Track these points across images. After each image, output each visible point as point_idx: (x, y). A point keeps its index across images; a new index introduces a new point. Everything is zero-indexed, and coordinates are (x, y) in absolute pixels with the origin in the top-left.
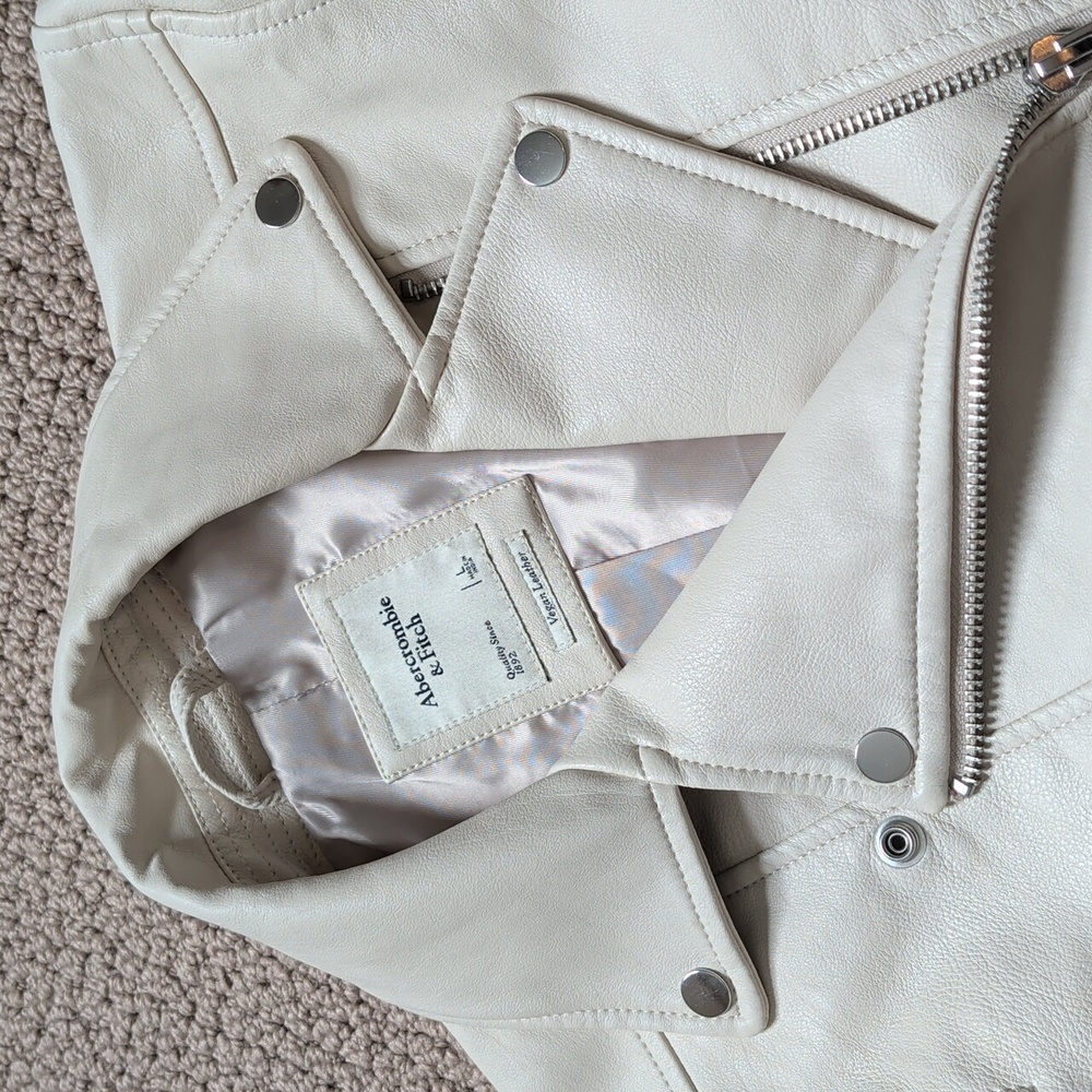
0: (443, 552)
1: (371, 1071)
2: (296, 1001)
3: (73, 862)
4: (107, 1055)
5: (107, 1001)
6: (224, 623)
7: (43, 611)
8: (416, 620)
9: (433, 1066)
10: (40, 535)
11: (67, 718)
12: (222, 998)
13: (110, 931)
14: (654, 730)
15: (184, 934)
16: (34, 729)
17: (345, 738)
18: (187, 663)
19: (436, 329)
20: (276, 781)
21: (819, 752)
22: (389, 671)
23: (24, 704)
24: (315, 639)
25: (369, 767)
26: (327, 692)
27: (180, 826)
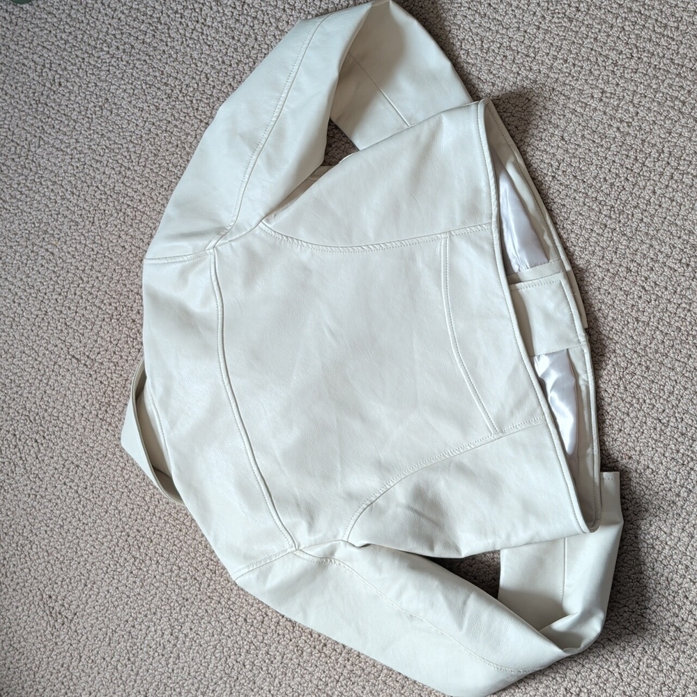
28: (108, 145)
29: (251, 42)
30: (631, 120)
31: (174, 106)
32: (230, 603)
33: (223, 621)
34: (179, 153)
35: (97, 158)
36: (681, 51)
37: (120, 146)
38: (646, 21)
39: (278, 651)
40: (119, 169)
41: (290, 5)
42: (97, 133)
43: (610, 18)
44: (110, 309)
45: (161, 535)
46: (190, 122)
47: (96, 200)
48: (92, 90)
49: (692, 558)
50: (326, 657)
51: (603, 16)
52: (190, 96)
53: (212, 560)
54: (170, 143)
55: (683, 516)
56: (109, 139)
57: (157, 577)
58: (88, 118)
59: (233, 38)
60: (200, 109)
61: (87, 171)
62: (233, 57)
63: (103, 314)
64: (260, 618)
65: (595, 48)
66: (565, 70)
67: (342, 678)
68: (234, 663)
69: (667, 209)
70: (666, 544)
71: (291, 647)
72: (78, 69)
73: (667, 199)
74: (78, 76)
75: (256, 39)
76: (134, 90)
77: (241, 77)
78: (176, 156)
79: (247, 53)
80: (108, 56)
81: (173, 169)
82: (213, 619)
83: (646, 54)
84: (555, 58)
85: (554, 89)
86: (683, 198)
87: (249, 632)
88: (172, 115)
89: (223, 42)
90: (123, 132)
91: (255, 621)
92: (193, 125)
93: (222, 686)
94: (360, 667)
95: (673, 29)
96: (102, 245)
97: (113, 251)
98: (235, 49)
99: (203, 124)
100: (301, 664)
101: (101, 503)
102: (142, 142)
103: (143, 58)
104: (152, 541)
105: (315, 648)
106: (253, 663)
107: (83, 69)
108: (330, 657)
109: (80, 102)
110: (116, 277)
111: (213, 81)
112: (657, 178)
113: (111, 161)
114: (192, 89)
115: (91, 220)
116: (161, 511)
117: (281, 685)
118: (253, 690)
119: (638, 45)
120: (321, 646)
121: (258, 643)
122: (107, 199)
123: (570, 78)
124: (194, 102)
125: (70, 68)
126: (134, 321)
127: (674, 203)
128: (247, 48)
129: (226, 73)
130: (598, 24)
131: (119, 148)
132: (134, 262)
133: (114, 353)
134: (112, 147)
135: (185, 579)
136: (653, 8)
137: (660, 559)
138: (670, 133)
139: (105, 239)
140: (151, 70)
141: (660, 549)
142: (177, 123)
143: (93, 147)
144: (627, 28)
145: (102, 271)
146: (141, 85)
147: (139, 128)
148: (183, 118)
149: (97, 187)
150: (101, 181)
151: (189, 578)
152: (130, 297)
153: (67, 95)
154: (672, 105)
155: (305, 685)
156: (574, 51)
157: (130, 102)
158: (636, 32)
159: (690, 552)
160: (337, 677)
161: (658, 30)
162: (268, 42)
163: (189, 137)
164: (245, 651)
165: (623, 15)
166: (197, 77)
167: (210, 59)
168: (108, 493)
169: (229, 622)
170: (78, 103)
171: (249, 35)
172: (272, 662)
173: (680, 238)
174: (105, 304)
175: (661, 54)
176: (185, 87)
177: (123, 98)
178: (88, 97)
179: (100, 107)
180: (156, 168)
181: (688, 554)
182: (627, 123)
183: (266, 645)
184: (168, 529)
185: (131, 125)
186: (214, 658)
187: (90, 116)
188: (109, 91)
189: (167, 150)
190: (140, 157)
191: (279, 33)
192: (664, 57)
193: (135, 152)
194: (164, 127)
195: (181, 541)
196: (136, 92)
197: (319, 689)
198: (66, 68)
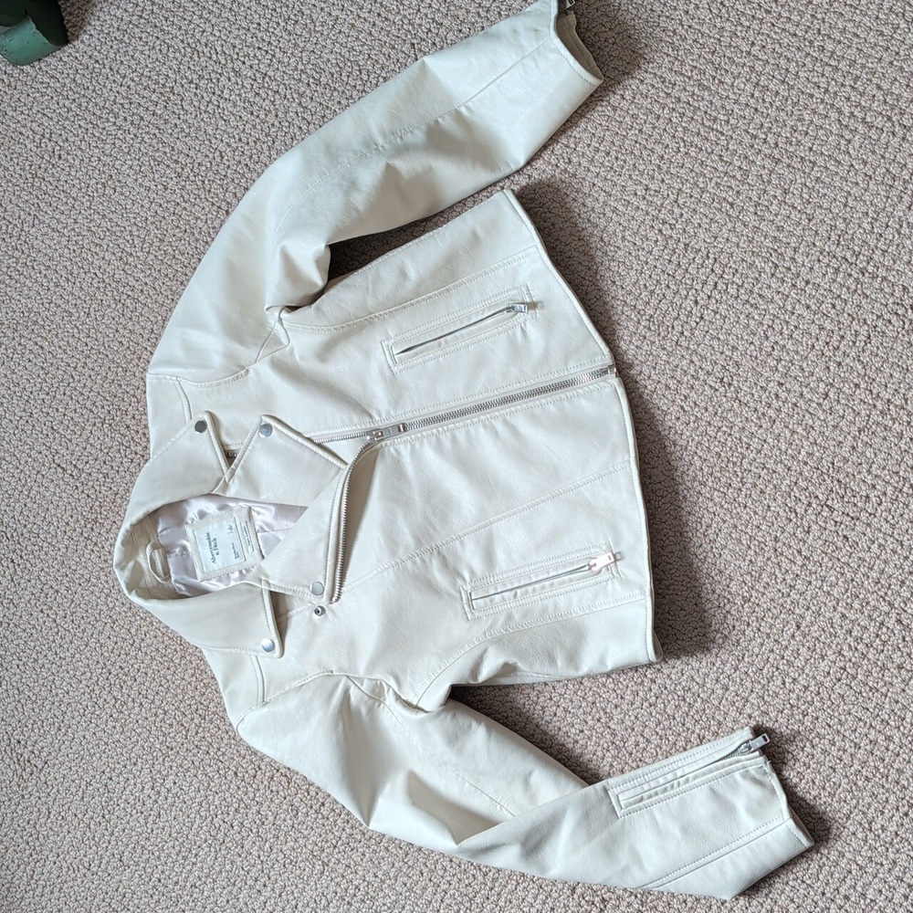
0: (225, 523)
1: (180, 665)
2: (163, 642)
3: (108, 595)
4: (106, 654)
5: (109, 638)
6: (165, 532)
7: (115, 522)
8: (215, 539)
9: (197, 665)
10: (119, 500)
11: (119, 549)
12: (143, 640)
13: (114, 617)
14: (267, 576)
15: (136, 620)
16: (105, 555)
17: (190, 568)
18: (153, 541)
19: (233, 466)
20: (170, 577)
21: (303, 586)
22: (205, 552)
23: (103, 547)
24: (188, 541)
25: (195, 577)
26: (188, 555)
27: (142, 584)
28: (109, 227)
29: (271, 119)
30: (674, 222)
31: (184, 186)
32: (220, 753)
33: (210, 775)
34: (187, 239)
35: (96, 241)
36: (731, 147)
37: (122, 229)
38: (694, 113)
39: (271, 811)
40: (120, 254)
41: (315, 79)
42: (98, 213)
43: (656, 108)
44: (102, 413)
45: (146, 674)
46: (201, 205)
47: (93, 289)
48: (94, 164)
49: (725, 713)
50: (323, 818)
51: (649, 106)
52: (202, 176)
53: (202, 704)
54: (178, 227)
55: (717, 665)
56: (111, 220)
57: (140, 722)
58: (89, 196)
59: (252, 114)
60: (212, 190)
61: (84, 255)
62: (250, 134)
63: (95, 418)
64: (252, 772)
65: (640, 140)
66: (607, 164)
67: (340, 843)
68: (221, 823)
69: (710, 322)
70: (699, 696)
71: (285, 807)
72: (81, 141)
73: (710, 312)
74: (80, 149)
75: (277, 116)
76: (141, 167)
77: (259, 157)
78: (183, 242)
79: (267, 131)
80: (114, 128)
81: (180, 257)
82: (200, 772)
83: (693, 149)
84: (597, 150)
85: (594, 185)
86: (728, 310)
87: (239, 788)
88: (182, 196)
89: (240, 117)
90: (127, 213)
91: (247, 776)
92: (203, 208)
93: (208, 849)
94: (361, 831)
95: (723, 123)
96: (97, 340)
97: (109, 346)
98: (253, 126)
99: (215, 208)
100: (296, 826)
101: (81, 635)
102: (147, 225)
103: (153, 132)
104: (135, 680)
105: (311, 807)
106: (242, 824)
107: (86, 141)
108: (328, 819)
109: (81, 178)
110: (111, 376)
111: (228, 160)
112: (698, 287)
113: (111, 245)
114: (204, 168)
115: (87, 310)
116: (148, 645)
117: (272, 850)
118: (240, 856)
119: (685, 138)
120: (318, 806)
121: (249, 801)
122: (106, 287)
123: (613, 173)
124: (206, 182)
125: (71, 140)
126: (128, 427)
127: (718, 316)
128: (266, 124)
129: (243, 152)
130: (644, 114)
131: (122, 231)
132: (132, 360)
133: (105, 462)
134: (114, 229)
135: (171, 725)
136: (703, 99)
137: (692, 714)
138: (716, 238)
139: (101, 333)
140: (161, 145)
141: (692, 702)
142: (187, 205)
143: (93, 229)
144: (674, 120)
145: (96, 369)
146: (149, 161)
147: (144, 209)
148: (193, 200)
149: (95, 274)
150: (100, 267)
151: (175, 723)
152: (126, 399)
153: (68, 169)
154: (719, 207)
155: (299, 850)
156: (617, 143)
157: (136, 180)
158: (684, 124)
159: (724, 706)
160: (334, 842)
161: (707, 123)
162: (290, 120)
163: (199, 221)
164: (233, 809)
165: (671, 106)
166: (211, 156)
167: (226, 136)
168: (89, 623)
169: (218, 775)
170: (78, 178)
171: (270, 111)
172: (263, 823)
173: (722, 353)
174: (97, 407)
175: (709, 150)
176: (196, 165)
177: (128, 175)
178: (90, 172)
179: (103, 184)
180: (161, 255)
181: (722, 708)
182: (670, 224)
183: (258, 802)
184: (154, 667)
185: (136, 206)
186: (198, 816)
187: (91, 194)
188: (113, 166)
189: (174, 235)
190: (144, 241)
191: (302, 109)
192: (712, 152)
193: (139, 236)
194: (172, 209)
195: (168, 681)
196: (142, 169)
197: (314, 856)
198: (67, 139)
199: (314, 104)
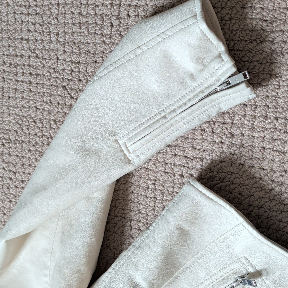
199: (12, 158)
